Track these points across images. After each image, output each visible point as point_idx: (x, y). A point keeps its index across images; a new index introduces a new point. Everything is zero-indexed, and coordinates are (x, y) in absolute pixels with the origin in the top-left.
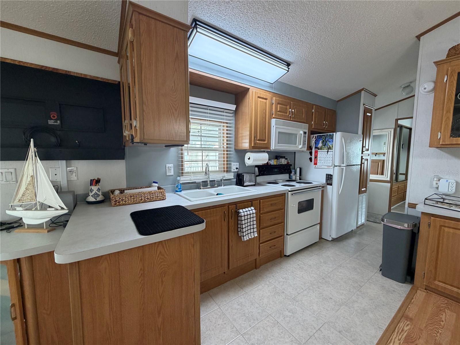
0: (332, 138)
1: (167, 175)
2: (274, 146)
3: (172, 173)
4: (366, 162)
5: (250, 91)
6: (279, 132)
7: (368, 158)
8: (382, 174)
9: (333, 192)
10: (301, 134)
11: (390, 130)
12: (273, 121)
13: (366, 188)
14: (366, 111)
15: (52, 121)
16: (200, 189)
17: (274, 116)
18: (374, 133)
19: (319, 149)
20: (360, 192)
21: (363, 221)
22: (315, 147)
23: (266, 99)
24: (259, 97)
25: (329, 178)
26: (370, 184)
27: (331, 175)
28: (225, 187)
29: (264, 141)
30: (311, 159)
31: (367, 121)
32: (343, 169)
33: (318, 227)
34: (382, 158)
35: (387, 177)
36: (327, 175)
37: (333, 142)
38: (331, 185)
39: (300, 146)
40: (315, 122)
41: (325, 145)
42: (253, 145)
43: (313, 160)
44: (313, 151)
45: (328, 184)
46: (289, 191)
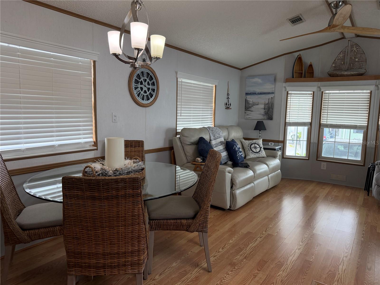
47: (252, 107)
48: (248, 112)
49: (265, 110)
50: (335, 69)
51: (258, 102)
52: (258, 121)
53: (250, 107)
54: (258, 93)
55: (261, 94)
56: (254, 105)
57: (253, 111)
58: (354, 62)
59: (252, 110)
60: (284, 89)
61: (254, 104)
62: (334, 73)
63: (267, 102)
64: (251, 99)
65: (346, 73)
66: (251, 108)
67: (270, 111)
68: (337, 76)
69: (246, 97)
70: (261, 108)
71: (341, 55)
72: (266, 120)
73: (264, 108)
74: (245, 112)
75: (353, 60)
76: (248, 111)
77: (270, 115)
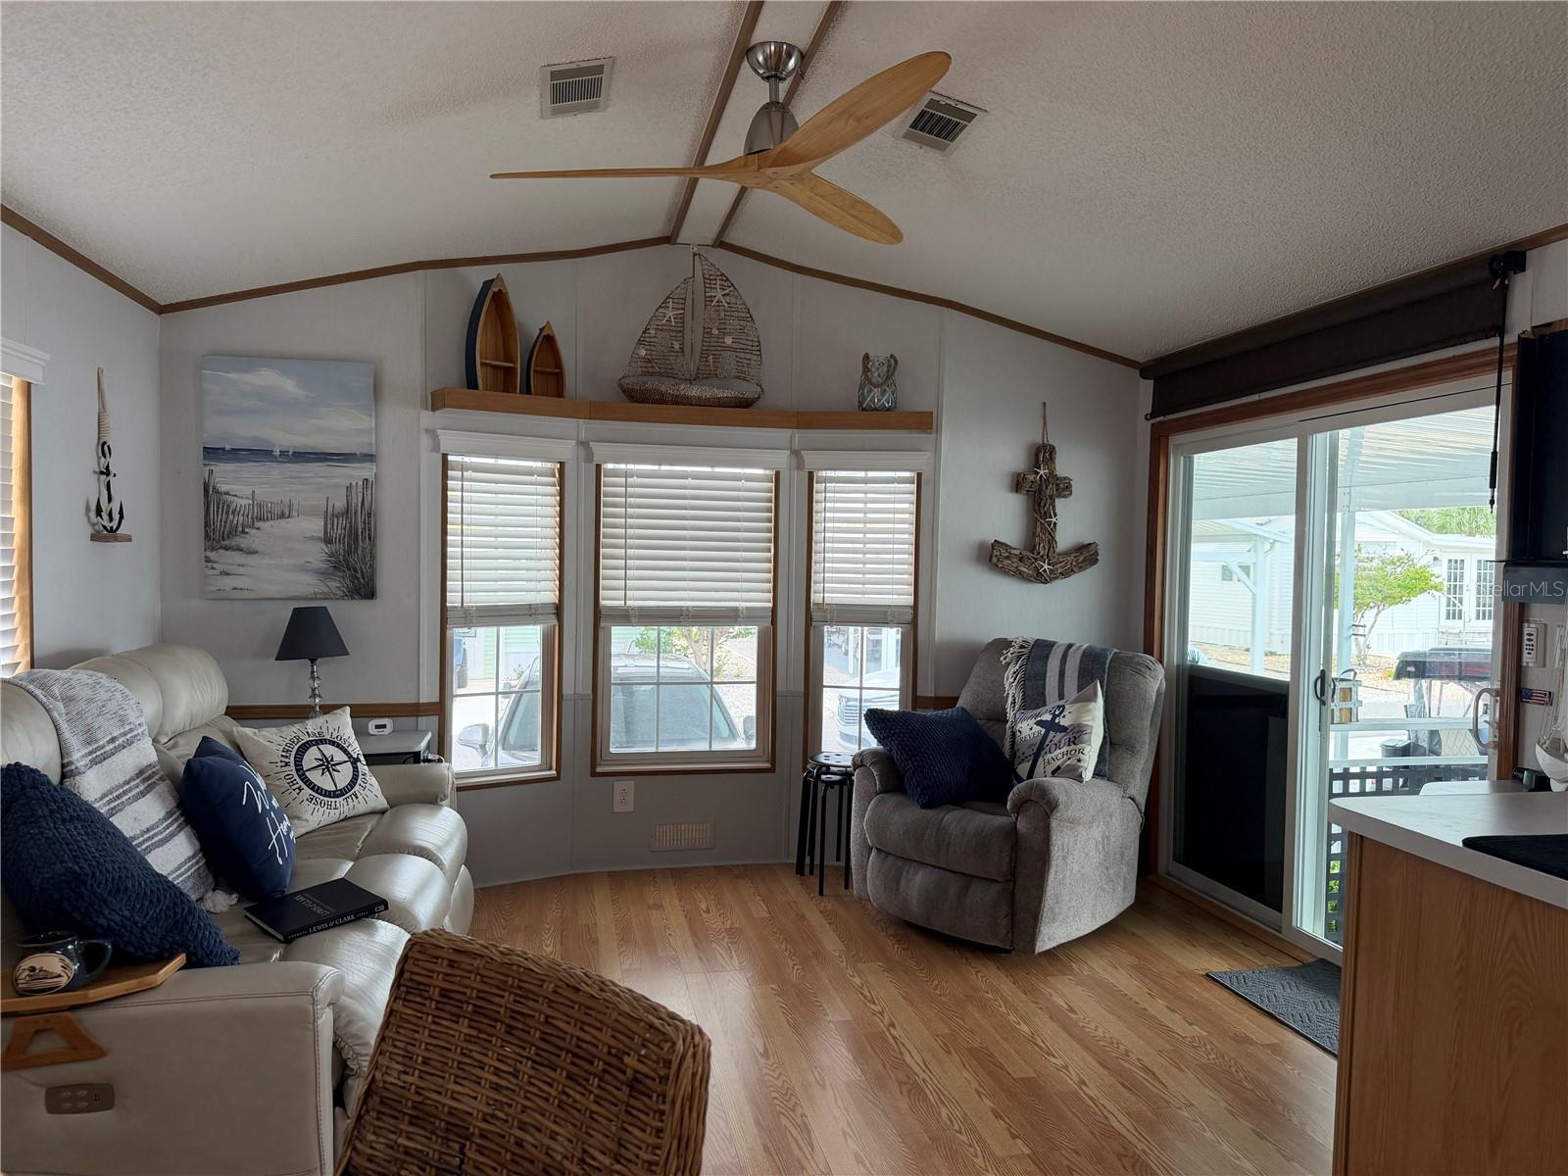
47: (253, 531)
48: (227, 559)
49: (333, 547)
50: (651, 370)
51: (286, 501)
52: (295, 609)
53: (240, 529)
54: (283, 453)
55: (301, 456)
56: (260, 519)
57: (257, 552)
58: (719, 348)
59: (256, 546)
60: (425, 441)
61: (262, 514)
62: (649, 385)
63: (340, 504)
64: (240, 484)
65: (694, 391)
66: (243, 532)
67: (360, 552)
68: (661, 399)
69: (211, 472)
70: (308, 535)
71: (671, 314)
72: (342, 598)
73: (322, 535)
74: (208, 560)
75: (716, 340)
76: (229, 553)
77: (359, 576)
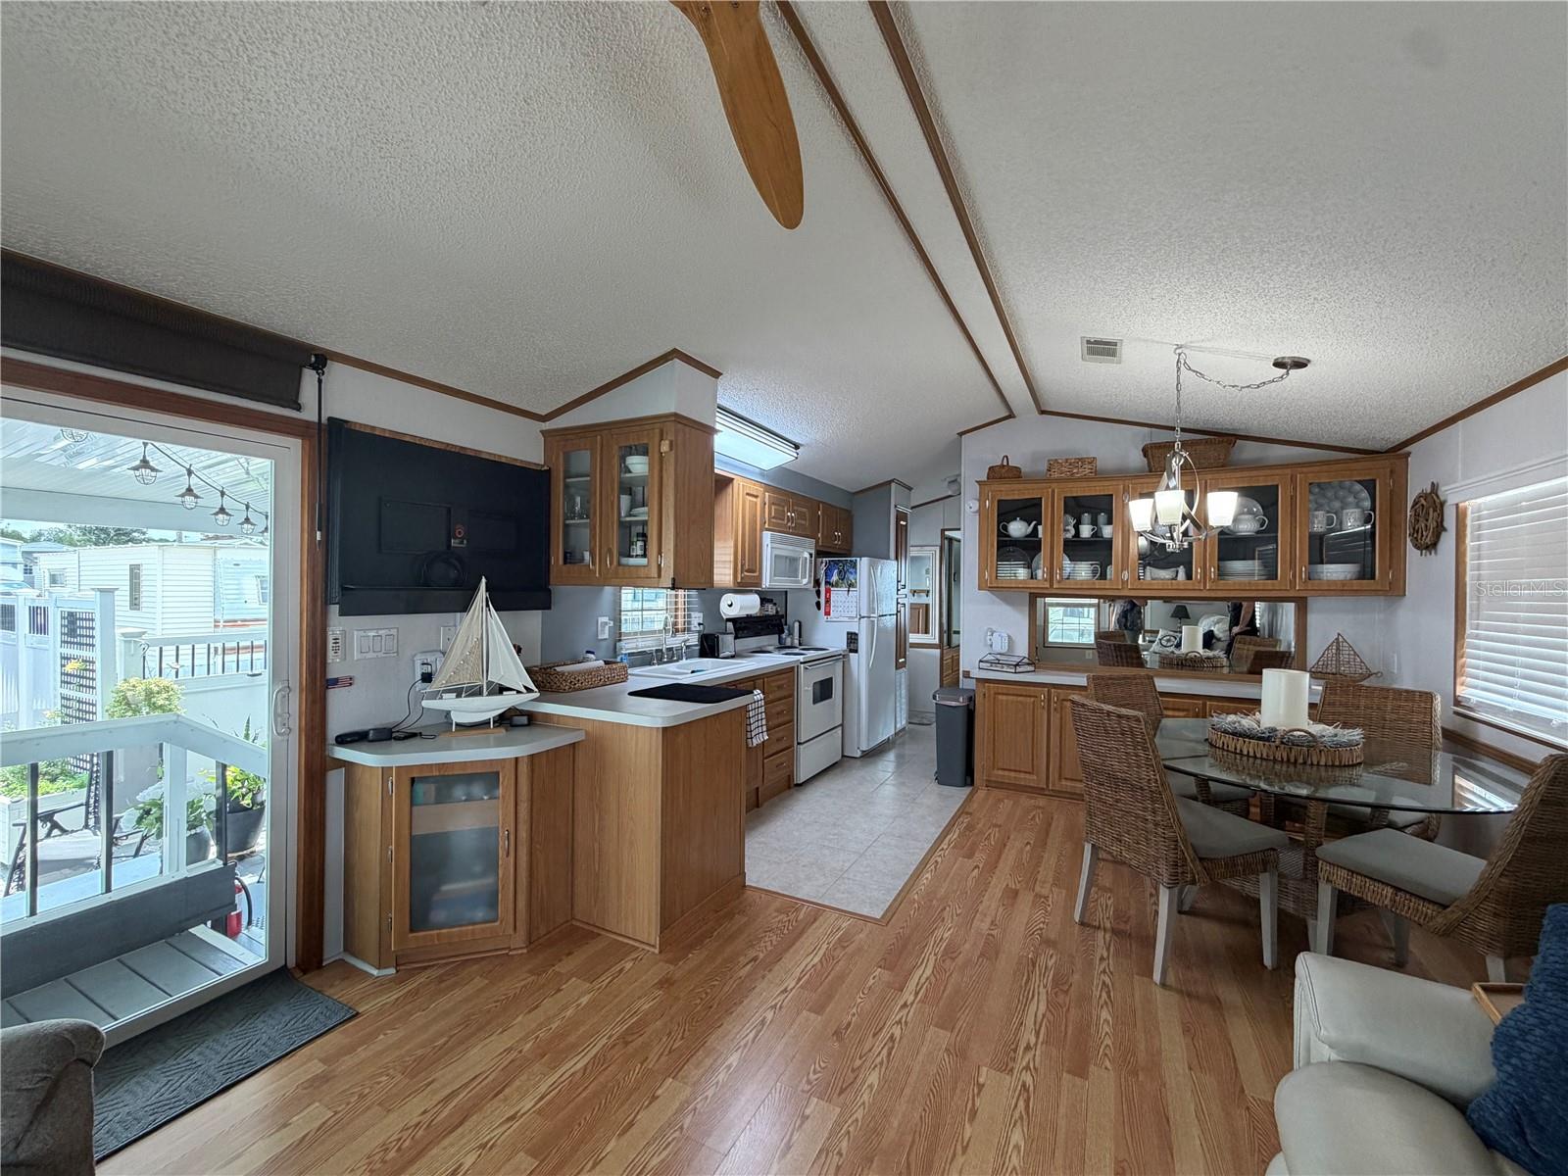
0: (855, 567)
1: (600, 638)
2: (767, 583)
3: (606, 636)
4: (903, 609)
5: (735, 481)
6: (776, 556)
7: (905, 601)
8: (926, 632)
9: (860, 663)
10: (806, 559)
11: (933, 548)
12: (767, 536)
13: (905, 657)
14: (901, 516)
15: (457, 541)
16: (654, 664)
17: (767, 526)
18: (913, 552)
19: (833, 586)
20: (898, 666)
21: (904, 722)
22: (827, 583)
23: (756, 497)
24: (748, 494)
25: (852, 638)
26: (910, 652)
27: (856, 634)
28: (689, 661)
29: (754, 572)
30: (818, 605)
31: (902, 533)
32: (873, 621)
33: (839, 730)
34: (923, 600)
35: (933, 637)
36: (848, 633)
37: (856, 573)
38: (856, 651)
39: (805, 581)
40: (822, 534)
41: (842, 580)
42: (739, 580)
43: (823, 606)
44: (823, 589)
45: (851, 651)
46: (801, 663)
